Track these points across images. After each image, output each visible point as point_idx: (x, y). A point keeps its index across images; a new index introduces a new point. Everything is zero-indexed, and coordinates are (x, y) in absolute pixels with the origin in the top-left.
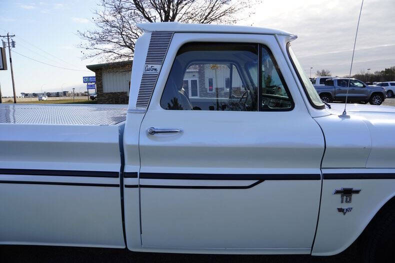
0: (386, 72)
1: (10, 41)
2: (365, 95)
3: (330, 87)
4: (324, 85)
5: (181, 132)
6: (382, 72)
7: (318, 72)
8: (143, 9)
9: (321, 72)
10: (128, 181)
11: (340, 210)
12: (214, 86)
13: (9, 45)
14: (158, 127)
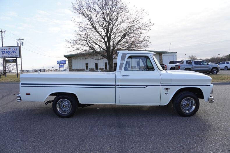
0: (229, 56)
1: (21, 42)
2: (208, 69)
3: (190, 65)
4: (187, 64)
5: (129, 76)
6: (227, 56)
7: (189, 57)
8: (95, 28)
9: (191, 56)
10: (117, 87)
11: (166, 93)
12: (131, 66)
13: (20, 44)
14: (124, 75)
